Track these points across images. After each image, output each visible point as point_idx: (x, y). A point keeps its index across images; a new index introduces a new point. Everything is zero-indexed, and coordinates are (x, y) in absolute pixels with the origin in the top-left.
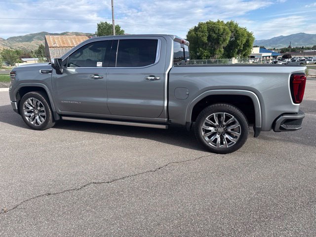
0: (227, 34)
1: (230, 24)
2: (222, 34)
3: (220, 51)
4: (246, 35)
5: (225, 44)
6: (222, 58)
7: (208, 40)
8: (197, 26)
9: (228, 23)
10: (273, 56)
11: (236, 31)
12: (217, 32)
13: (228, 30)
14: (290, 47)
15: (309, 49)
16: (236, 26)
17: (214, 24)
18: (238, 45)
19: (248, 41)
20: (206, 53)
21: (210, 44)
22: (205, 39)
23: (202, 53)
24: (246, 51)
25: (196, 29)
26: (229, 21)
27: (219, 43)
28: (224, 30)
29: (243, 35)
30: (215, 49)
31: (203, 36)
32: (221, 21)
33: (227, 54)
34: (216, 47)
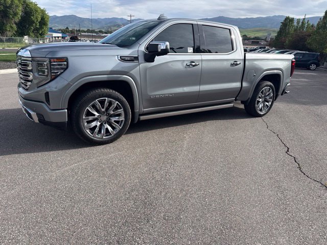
0: (17, 6)
2: (10, 6)
3: (11, 27)
4: (40, 11)
5: (17, 19)
6: (15, 35)
10: (62, 37)
11: (27, 5)
14: (67, 28)
15: (84, 32)
18: (33, 22)
19: (43, 19)
24: (43, 30)
29: (37, 11)
30: (4, 24)
33: (20, 31)
34: (5, 22)
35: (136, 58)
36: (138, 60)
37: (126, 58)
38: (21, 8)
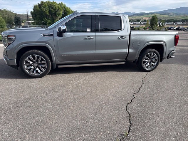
0: (61, 10)
1: (61, 4)
2: (58, 10)
4: (71, 12)
7: (49, 13)
8: (40, 3)
9: (59, 3)
11: (65, 9)
12: (54, 8)
13: (61, 8)
16: (65, 6)
17: (52, 3)
20: (49, 21)
21: (51, 16)
22: (47, 12)
23: (46, 22)
25: (40, 5)
26: (60, 3)
27: (56, 15)
28: (59, 8)
30: (54, 19)
31: (46, 10)
32: (55, 2)
34: (55, 18)
35: (52, 35)
36: (53, 36)
37: (46, 35)
38: (62, 11)
